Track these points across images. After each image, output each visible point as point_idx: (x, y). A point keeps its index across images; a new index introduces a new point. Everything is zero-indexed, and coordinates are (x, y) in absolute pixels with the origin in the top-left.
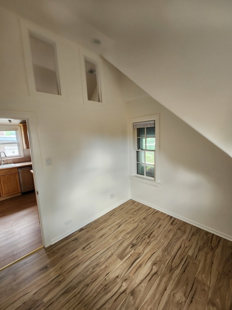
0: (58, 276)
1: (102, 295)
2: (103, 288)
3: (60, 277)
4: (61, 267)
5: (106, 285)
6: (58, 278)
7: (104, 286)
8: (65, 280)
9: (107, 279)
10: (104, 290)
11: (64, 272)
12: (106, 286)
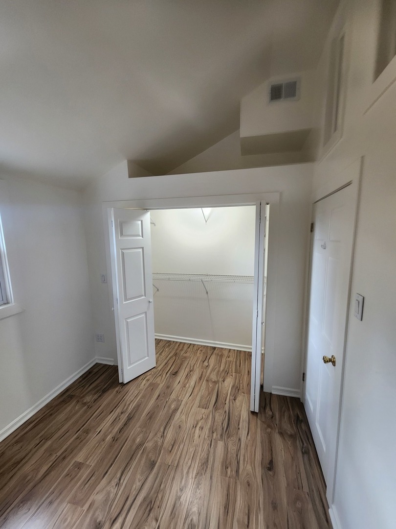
0: (237, 471)
1: (152, 492)
2: (154, 502)
3: (234, 473)
4: (249, 485)
5: (152, 511)
6: (235, 469)
7: (154, 506)
8: (222, 473)
9: (154, 523)
10: (151, 502)
11: (236, 483)
12: (150, 510)
